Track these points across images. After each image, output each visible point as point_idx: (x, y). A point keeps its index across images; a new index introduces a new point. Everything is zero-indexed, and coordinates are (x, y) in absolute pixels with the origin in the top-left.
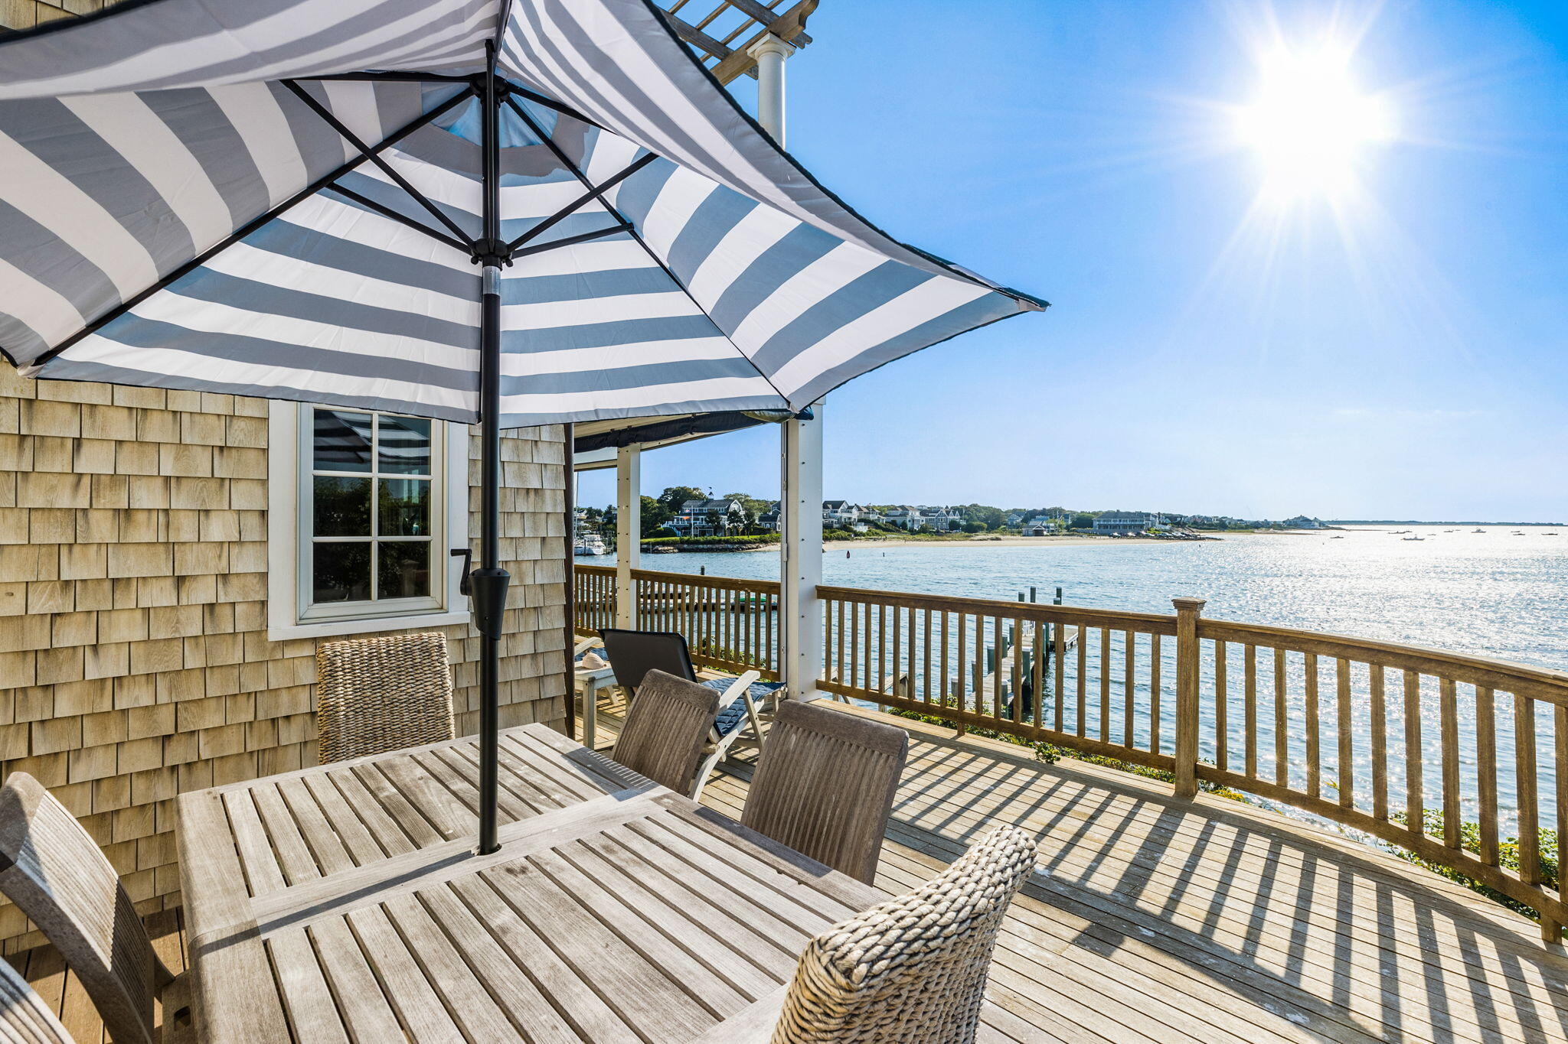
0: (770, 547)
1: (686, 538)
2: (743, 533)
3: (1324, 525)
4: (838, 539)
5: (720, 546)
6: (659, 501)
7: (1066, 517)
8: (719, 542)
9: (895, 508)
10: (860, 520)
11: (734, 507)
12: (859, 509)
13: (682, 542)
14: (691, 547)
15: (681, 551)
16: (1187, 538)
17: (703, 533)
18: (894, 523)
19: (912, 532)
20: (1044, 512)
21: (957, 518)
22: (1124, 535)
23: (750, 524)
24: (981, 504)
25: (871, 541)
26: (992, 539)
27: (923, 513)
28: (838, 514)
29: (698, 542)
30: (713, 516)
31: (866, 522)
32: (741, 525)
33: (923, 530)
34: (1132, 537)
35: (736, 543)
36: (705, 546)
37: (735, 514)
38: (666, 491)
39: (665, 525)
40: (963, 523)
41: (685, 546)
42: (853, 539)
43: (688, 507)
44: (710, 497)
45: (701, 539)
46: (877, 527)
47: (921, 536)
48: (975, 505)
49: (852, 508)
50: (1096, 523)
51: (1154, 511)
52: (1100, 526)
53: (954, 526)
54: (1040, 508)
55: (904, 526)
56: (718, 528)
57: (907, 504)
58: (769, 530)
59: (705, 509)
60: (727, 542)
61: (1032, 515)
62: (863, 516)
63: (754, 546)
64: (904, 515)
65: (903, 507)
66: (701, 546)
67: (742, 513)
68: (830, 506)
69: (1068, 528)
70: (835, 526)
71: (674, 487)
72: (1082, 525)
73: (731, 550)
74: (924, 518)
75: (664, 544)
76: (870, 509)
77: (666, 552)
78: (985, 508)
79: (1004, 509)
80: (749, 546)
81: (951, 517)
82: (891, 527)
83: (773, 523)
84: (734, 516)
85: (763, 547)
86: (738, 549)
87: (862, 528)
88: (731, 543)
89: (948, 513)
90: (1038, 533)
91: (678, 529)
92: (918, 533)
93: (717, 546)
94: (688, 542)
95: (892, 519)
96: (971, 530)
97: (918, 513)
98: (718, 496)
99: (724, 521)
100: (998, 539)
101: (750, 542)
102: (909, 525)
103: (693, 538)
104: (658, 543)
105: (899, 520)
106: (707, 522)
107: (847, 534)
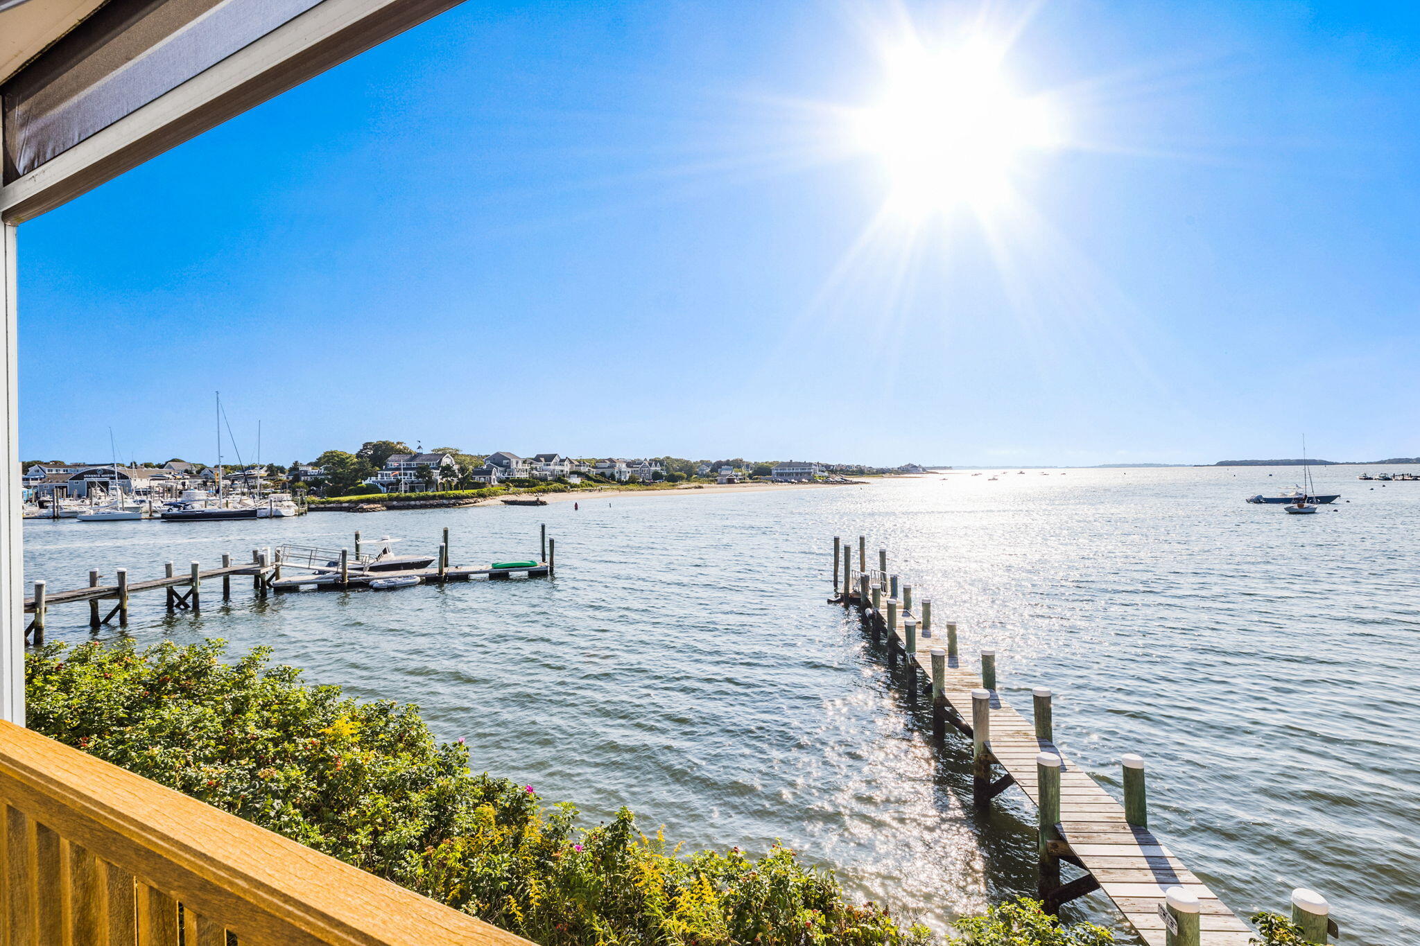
0: (489, 501)
1: (395, 495)
2: (456, 488)
3: (925, 470)
4: (555, 491)
5: (435, 502)
6: (358, 456)
7: (748, 466)
8: (434, 497)
9: (603, 461)
10: (572, 473)
11: (446, 461)
12: (571, 462)
13: (391, 499)
14: (401, 503)
15: (390, 508)
16: (845, 482)
17: (412, 489)
18: (603, 474)
19: (620, 482)
20: (728, 463)
21: (658, 468)
22: (800, 482)
23: (464, 479)
24: (673, 457)
25: (587, 492)
26: (696, 488)
27: (629, 465)
28: (551, 467)
29: (409, 499)
30: (423, 471)
31: (579, 474)
32: (455, 479)
33: (632, 481)
34: (805, 483)
35: (452, 498)
36: (418, 503)
37: (448, 468)
38: (365, 445)
39: (368, 482)
40: (664, 473)
41: (395, 503)
42: (569, 491)
43: (393, 461)
44: (418, 451)
45: (413, 495)
46: (589, 478)
47: (631, 486)
48: (668, 458)
49: (564, 461)
50: (774, 472)
51: (814, 461)
52: (777, 474)
53: (657, 476)
54: (724, 460)
55: (612, 477)
56: (430, 483)
57: (615, 457)
58: (484, 483)
59: (414, 464)
60: (442, 497)
61: (717, 466)
62: (575, 469)
63: (472, 501)
64: (612, 467)
65: (610, 460)
66: (413, 503)
67: (456, 467)
68: (542, 459)
69: (750, 477)
70: (549, 478)
71: (375, 441)
72: (761, 473)
73: (447, 506)
74: (630, 470)
75: (368, 501)
76: (581, 463)
77: (373, 510)
78: (677, 460)
79: (693, 461)
80: (466, 500)
81: (653, 468)
82: (602, 479)
83: (487, 477)
84: (446, 471)
85: (481, 502)
86: (454, 504)
87: (576, 480)
88: (447, 499)
89: (650, 464)
90: (730, 481)
91: (382, 485)
92: (627, 483)
93: (431, 502)
94: (397, 499)
95: (601, 471)
96: (673, 479)
97: (624, 465)
98: (426, 451)
99: (437, 475)
100: (700, 487)
101: (467, 497)
102: (617, 476)
103: (403, 495)
104: (362, 501)
105: (608, 472)
106: (417, 477)
107: (563, 486)
